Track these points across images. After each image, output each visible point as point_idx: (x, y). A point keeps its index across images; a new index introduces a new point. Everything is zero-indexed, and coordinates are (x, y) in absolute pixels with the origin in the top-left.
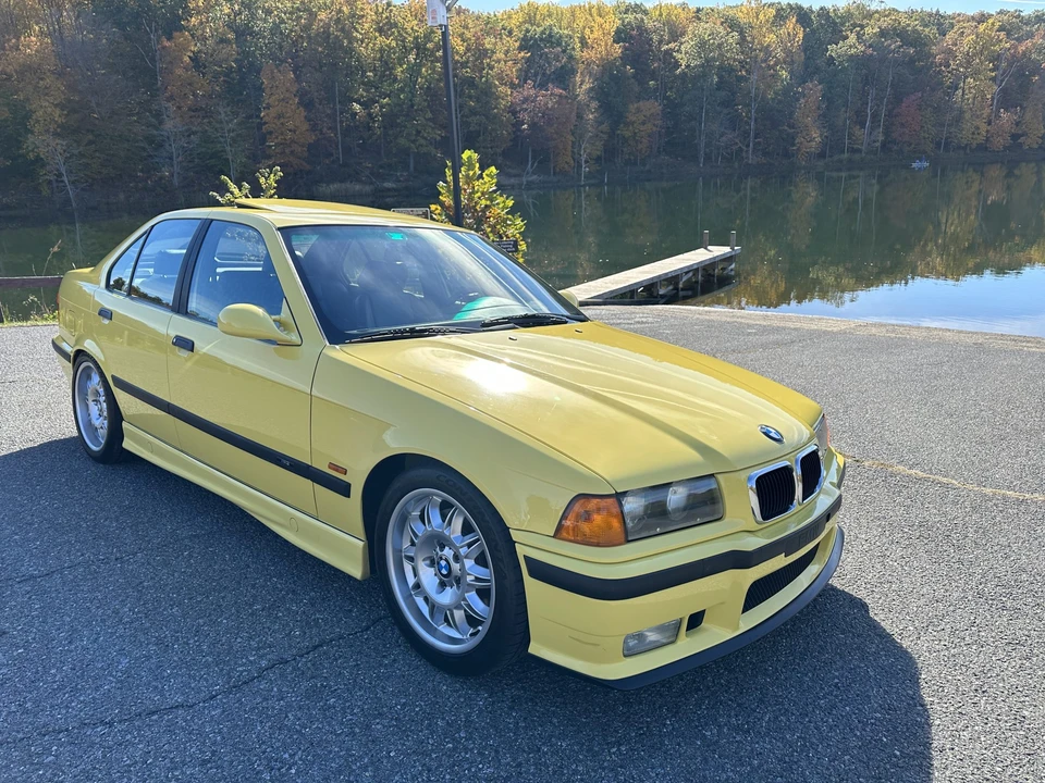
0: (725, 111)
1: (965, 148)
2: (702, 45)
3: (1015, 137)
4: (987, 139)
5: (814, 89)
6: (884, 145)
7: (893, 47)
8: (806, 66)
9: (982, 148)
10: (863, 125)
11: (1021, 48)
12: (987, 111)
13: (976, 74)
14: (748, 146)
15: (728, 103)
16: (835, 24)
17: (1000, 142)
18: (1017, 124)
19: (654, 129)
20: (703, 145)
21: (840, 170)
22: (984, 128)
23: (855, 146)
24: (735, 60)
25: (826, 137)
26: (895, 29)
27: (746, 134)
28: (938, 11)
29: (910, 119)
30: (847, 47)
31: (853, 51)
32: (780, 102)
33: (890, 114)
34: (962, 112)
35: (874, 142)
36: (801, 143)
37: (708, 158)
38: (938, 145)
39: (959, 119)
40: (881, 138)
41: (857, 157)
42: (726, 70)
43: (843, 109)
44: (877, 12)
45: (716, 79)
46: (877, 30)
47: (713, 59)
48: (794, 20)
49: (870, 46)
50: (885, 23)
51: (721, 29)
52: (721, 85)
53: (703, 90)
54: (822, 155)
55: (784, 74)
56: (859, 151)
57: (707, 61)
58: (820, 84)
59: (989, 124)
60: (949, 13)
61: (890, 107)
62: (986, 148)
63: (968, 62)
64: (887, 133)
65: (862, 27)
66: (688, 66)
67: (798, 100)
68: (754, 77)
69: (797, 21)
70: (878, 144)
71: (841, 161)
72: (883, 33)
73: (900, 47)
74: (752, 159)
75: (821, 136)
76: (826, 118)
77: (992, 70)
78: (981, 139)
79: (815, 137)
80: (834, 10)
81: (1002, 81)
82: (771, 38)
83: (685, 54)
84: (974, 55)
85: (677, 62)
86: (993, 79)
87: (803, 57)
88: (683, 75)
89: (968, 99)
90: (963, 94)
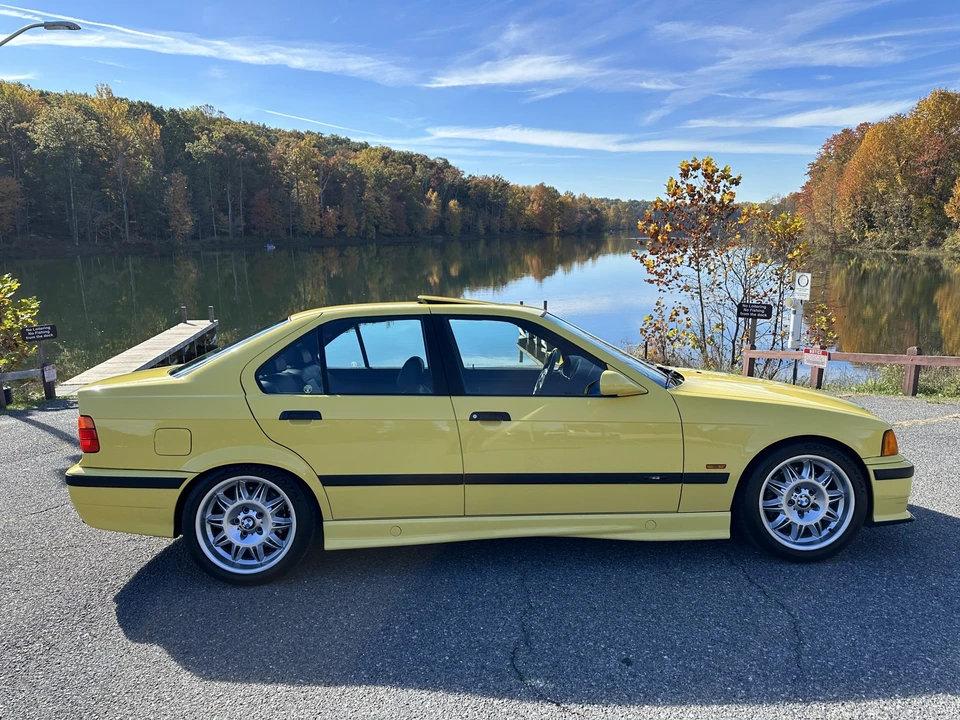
0: (96, 193)
1: (308, 234)
2: (59, 129)
3: (340, 227)
4: (322, 229)
5: (179, 180)
6: (246, 229)
7: (239, 150)
8: (167, 160)
9: (320, 234)
10: (225, 212)
11: (331, 162)
12: (317, 207)
13: (305, 178)
14: (124, 227)
15: (96, 185)
16: (186, 125)
17: (331, 231)
18: (340, 217)
19: (17, 206)
20: (75, 225)
21: (214, 250)
22: (318, 219)
23: (223, 230)
24: (99, 147)
25: (197, 221)
26: (237, 135)
27: (120, 216)
28: (264, 126)
29: (263, 209)
30: (200, 146)
31: (208, 150)
32: (149, 188)
33: (246, 205)
34: (300, 207)
35: (239, 227)
36: (176, 226)
37: (82, 237)
38: (288, 230)
39: (298, 212)
40: (243, 224)
41: (226, 238)
42: (90, 154)
43: (207, 198)
44: (218, 119)
45: (80, 162)
46: (222, 135)
47: (74, 143)
48: (149, 117)
49: (220, 147)
50: (229, 130)
51: (78, 116)
52: (85, 168)
53: (67, 171)
54: (195, 237)
55: (147, 163)
56: (226, 234)
57: (68, 144)
58: (184, 174)
59: (321, 216)
60: (273, 128)
61: (245, 198)
62: (322, 236)
63: (297, 168)
64: (246, 219)
65: (210, 131)
66: (47, 147)
67: (166, 187)
68: (119, 163)
69: (152, 118)
70: (241, 229)
71: (213, 242)
72: (228, 138)
73: (245, 151)
74: (131, 239)
75: (192, 220)
76: (194, 204)
77: (315, 176)
78: (317, 227)
79: (189, 220)
80: (183, 114)
81: (323, 185)
82: (127, 130)
83: (41, 132)
84: (301, 163)
85: (32, 141)
86: (317, 183)
87: (163, 151)
88: (42, 155)
89: (302, 197)
90: (298, 192)
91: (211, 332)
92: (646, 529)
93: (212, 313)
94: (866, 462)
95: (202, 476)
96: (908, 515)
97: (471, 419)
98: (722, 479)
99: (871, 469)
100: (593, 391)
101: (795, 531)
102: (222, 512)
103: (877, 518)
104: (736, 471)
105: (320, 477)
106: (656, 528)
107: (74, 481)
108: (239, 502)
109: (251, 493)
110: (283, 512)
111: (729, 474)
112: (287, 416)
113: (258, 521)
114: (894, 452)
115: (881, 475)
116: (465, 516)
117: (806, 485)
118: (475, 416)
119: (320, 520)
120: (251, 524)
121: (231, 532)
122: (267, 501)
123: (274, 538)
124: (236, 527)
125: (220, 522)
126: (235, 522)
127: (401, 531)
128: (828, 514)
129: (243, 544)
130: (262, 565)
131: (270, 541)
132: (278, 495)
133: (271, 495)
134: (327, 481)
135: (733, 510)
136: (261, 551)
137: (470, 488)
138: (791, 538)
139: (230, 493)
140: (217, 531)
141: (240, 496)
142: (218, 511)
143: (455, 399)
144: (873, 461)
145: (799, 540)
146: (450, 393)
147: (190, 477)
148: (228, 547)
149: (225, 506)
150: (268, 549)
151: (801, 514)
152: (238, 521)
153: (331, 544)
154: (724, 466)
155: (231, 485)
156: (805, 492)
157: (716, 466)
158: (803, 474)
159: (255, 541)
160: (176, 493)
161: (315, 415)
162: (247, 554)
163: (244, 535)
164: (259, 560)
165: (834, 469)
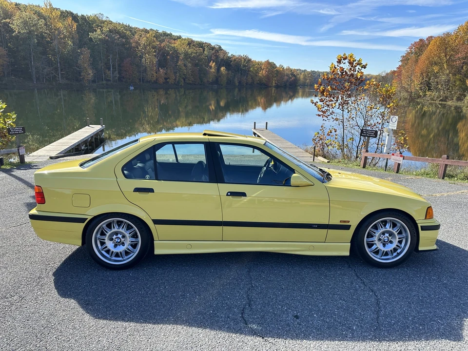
0: (44, 57)
1: (149, 82)
2: (25, 23)
3: (166, 79)
4: (157, 80)
5: (86, 52)
6: (119, 78)
7: (116, 37)
8: (80, 41)
9: (156, 82)
10: (109, 69)
11: (162, 45)
12: (155, 68)
13: (149, 53)
14: (59, 75)
15: (44, 53)
16: (90, 23)
17: (161, 80)
18: (166, 74)
19: (5, 62)
20: (34, 73)
21: (103, 88)
22: (155, 74)
23: (108, 78)
24: (46, 33)
25: (95, 73)
26: (115, 30)
27: (56, 69)
28: (129, 25)
29: (128, 68)
30: (96, 35)
31: (100, 37)
32: (71, 56)
33: (119, 66)
34: (146, 68)
35: (115, 77)
36: (84, 75)
37: (38, 79)
38: (140, 79)
39: (145, 70)
40: (118, 76)
41: (109, 83)
42: (41, 37)
43: (100, 62)
44: (106, 21)
45: (36, 41)
46: (108, 29)
47: (33, 31)
48: (71, 18)
49: (107, 36)
50: (111, 27)
51: (35, 17)
52: (39, 44)
53: (30, 45)
54: (94, 81)
55: (70, 43)
56: (110, 80)
57: (30, 32)
58: (88, 49)
59: (156, 73)
60: (133, 27)
61: (119, 62)
62: (157, 83)
63: (145, 48)
64: (119, 73)
65: (102, 27)
66: (19, 32)
67: (79, 55)
68: (55, 42)
69: (72, 19)
70: (117, 78)
71: (103, 84)
72: (110, 31)
73: (119, 38)
74: (62, 81)
75: (93, 73)
76: (94, 64)
77: (154, 52)
78: (154, 79)
79: (90, 73)
80: (88, 17)
81: (158, 57)
82: (60, 25)
83: (16, 24)
84: (147, 45)
85: (12, 29)
86: (155, 56)
87: (78, 36)
88: (17, 37)
89: (147, 63)
90: (145, 60)
91: (102, 131)
92: (309, 250)
93: (102, 122)
94: (417, 222)
95: (95, 217)
96: (435, 247)
97: (227, 195)
98: (347, 227)
99: (419, 225)
100: (287, 183)
101: (380, 253)
102: (105, 235)
103: (420, 249)
104: (354, 224)
105: (153, 220)
106: (314, 248)
107: (33, 217)
108: (113, 230)
109: (119, 226)
110: (135, 236)
111: (351, 225)
112: (137, 190)
113: (122, 240)
114: (431, 217)
115: (424, 228)
116: (222, 241)
117: (388, 232)
118: (229, 194)
119: (152, 240)
120: (119, 241)
121: (110, 245)
122: (127, 230)
123: (130, 248)
124: (112, 242)
125: (104, 240)
126: (111, 239)
127: (191, 247)
128: (397, 246)
129: (115, 250)
130: (124, 260)
131: (128, 249)
132: (132, 227)
133: (129, 227)
134: (156, 222)
135: (351, 242)
136: (124, 253)
137: (225, 228)
138: (378, 256)
139: (109, 226)
140: (102, 243)
141: (114, 227)
142: (103, 234)
143: (220, 185)
144: (421, 221)
145: (383, 257)
146: (217, 182)
147: (89, 218)
148: (108, 251)
149: (106, 232)
150: (127, 253)
151: (384, 245)
152: (113, 239)
153: (157, 251)
154: (349, 222)
155: (110, 222)
156: (387, 235)
157: (345, 222)
158: (387, 226)
159: (121, 249)
160: (83, 225)
161: (151, 190)
162: (117, 255)
163: (116, 246)
164: (123, 258)
165: (402, 225)
